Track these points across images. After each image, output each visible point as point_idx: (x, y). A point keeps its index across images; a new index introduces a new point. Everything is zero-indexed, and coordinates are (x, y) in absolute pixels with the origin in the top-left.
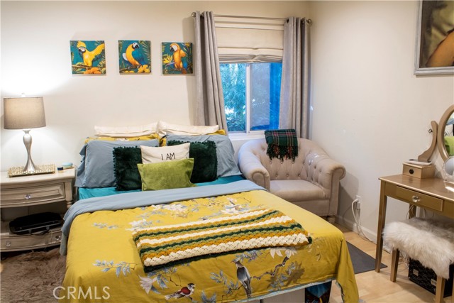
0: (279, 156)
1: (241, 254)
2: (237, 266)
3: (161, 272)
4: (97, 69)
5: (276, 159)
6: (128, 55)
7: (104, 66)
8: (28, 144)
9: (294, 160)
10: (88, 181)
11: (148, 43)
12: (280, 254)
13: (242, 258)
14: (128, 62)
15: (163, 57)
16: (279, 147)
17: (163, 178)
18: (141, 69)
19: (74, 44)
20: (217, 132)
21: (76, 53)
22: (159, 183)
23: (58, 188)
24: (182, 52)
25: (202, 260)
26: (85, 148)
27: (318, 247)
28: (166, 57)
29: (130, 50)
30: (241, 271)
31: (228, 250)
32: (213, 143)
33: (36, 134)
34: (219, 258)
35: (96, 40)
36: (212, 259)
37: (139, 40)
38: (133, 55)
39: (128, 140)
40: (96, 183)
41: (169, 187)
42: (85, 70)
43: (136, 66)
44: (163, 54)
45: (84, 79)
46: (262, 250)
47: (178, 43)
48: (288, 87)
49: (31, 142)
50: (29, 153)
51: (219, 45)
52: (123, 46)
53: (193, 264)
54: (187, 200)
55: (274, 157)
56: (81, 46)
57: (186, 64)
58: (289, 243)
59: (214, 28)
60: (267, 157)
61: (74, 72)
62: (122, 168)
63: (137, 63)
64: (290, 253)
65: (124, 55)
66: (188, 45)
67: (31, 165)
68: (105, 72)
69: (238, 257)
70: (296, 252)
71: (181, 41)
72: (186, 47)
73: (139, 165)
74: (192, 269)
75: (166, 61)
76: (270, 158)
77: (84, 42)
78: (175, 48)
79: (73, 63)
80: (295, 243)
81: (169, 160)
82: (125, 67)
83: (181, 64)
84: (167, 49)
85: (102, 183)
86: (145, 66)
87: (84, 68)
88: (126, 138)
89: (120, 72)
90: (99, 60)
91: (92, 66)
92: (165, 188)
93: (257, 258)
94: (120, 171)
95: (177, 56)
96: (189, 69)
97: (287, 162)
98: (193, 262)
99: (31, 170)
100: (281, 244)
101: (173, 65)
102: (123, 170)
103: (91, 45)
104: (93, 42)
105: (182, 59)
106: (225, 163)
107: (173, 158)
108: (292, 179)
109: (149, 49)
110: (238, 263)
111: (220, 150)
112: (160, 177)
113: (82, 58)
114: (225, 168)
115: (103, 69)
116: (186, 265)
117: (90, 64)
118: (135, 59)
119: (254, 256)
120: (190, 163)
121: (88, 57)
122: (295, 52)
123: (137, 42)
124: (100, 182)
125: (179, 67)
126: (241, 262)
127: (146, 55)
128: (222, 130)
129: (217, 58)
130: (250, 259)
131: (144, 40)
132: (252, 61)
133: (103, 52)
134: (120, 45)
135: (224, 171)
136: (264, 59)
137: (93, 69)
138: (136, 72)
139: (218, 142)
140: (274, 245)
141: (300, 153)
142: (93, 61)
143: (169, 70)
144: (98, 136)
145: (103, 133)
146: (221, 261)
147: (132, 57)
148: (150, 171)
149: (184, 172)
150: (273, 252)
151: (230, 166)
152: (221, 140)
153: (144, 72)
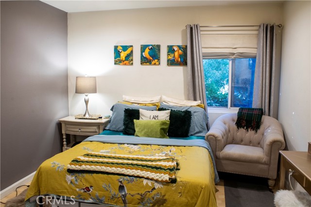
0: (245, 128)
1: (123, 177)
2: (119, 184)
3: (77, 175)
4: (128, 62)
5: (242, 129)
6: (146, 54)
7: (132, 60)
8: (87, 102)
9: (256, 132)
10: (111, 127)
11: (159, 46)
12: (150, 184)
13: (124, 180)
14: (146, 58)
15: (168, 55)
16: (246, 120)
17: (146, 130)
18: (153, 62)
19: (116, 47)
20: (198, 106)
21: (117, 53)
22: (143, 133)
23: (96, 128)
24: (180, 51)
25: (100, 174)
26: (113, 107)
27: (181, 187)
28: (169, 55)
29: (147, 50)
30: (121, 188)
31: (116, 172)
32: (190, 112)
33: (91, 97)
34: (110, 176)
35: (128, 45)
36: (106, 175)
37: (153, 44)
38: (149, 53)
39: (139, 105)
40: (114, 128)
41: (148, 136)
42: (121, 62)
43: (150, 60)
44: (168, 52)
45: (121, 67)
46: (138, 179)
47: (178, 46)
48: (259, 76)
49: (88, 101)
50: (87, 107)
51: (203, 46)
52: (143, 48)
53: (95, 175)
54: (148, 145)
55: (240, 128)
56: (120, 49)
57: (182, 60)
58: (155, 178)
59: (199, 35)
60: (235, 127)
61: (115, 64)
62: (127, 121)
63: (151, 58)
64: (157, 186)
65: (143, 54)
66: (184, 47)
67: (87, 114)
68: (132, 64)
69: (121, 178)
70: (162, 186)
71: (180, 44)
72: (183, 48)
73: (135, 120)
74: (93, 177)
75: (170, 57)
76: (238, 128)
77: (121, 46)
78: (176, 49)
79: (115, 58)
80: (160, 180)
81: (154, 119)
82: (144, 61)
83: (179, 59)
84: (171, 50)
85: (118, 129)
86: (156, 60)
87: (121, 61)
88: (138, 104)
89: (141, 64)
90: (129, 57)
91: (125, 60)
92: (146, 136)
93: (133, 183)
94: (126, 123)
95: (176, 54)
96: (184, 63)
97: (251, 133)
98: (95, 174)
99: (87, 116)
100: (150, 177)
101: (174, 60)
102: (127, 122)
103: (125, 48)
104: (126, 46)
105: (180, 56)
106: (197, 127)
107: (156, 118)
108: (254, 146)
109: (159, 50)
110: (121, 182)
111: (195, 117)
112: (144, 129)
113: (120, 55)
114: (197, 130)
115: (131, 62)
116: (90, 174)
117: (124, 59)
118: (150, 56)
119: (132, 181)
120: (166, 123)
121: (123, 55)
122: (265, 50)
123: (152, 45)
124: (117, 128)
125: (178, 61)
126: (123, 182)
127: (157, 54)
128: (202, 105)
129: (201, 55)
130: (129, 182)
131: (156, 44)
132: (233, 57)
133: (132, 52)
134: (141, 48)
135: (196, 132)
136: (242, 56)
137: (125, 62)
138: (150, 64)
139: (195, 112)
140: (146, 177)
141: (262, 127)
142: (126, 57)
143: (172, 63)
144: (124, 101)
145: (126, 100)
146: (111, 178)
147: (148, 55)
148: (140, 125)
149: (160, 128)
150: (145, 182)
151: (201, 130)
152: (197, 110)
153: (155, 64)
